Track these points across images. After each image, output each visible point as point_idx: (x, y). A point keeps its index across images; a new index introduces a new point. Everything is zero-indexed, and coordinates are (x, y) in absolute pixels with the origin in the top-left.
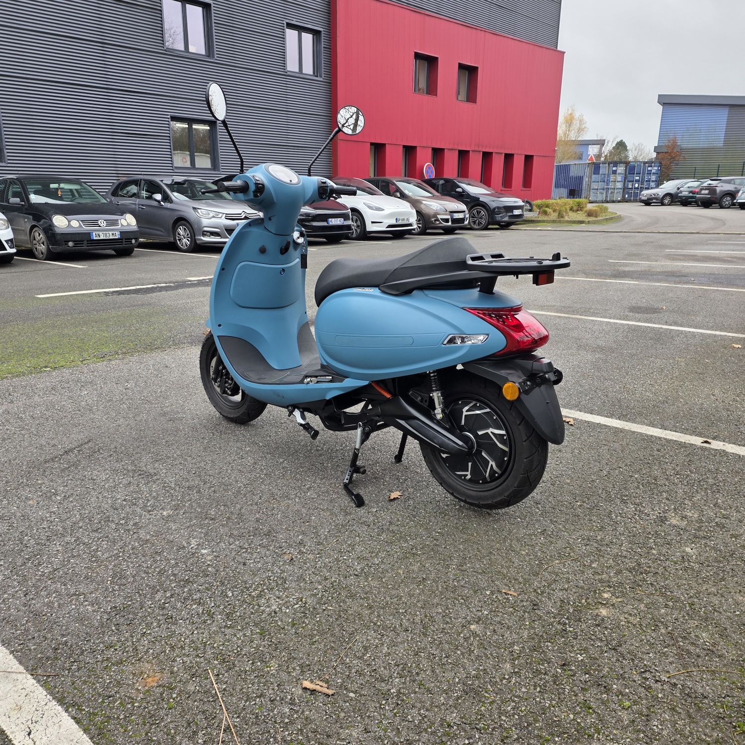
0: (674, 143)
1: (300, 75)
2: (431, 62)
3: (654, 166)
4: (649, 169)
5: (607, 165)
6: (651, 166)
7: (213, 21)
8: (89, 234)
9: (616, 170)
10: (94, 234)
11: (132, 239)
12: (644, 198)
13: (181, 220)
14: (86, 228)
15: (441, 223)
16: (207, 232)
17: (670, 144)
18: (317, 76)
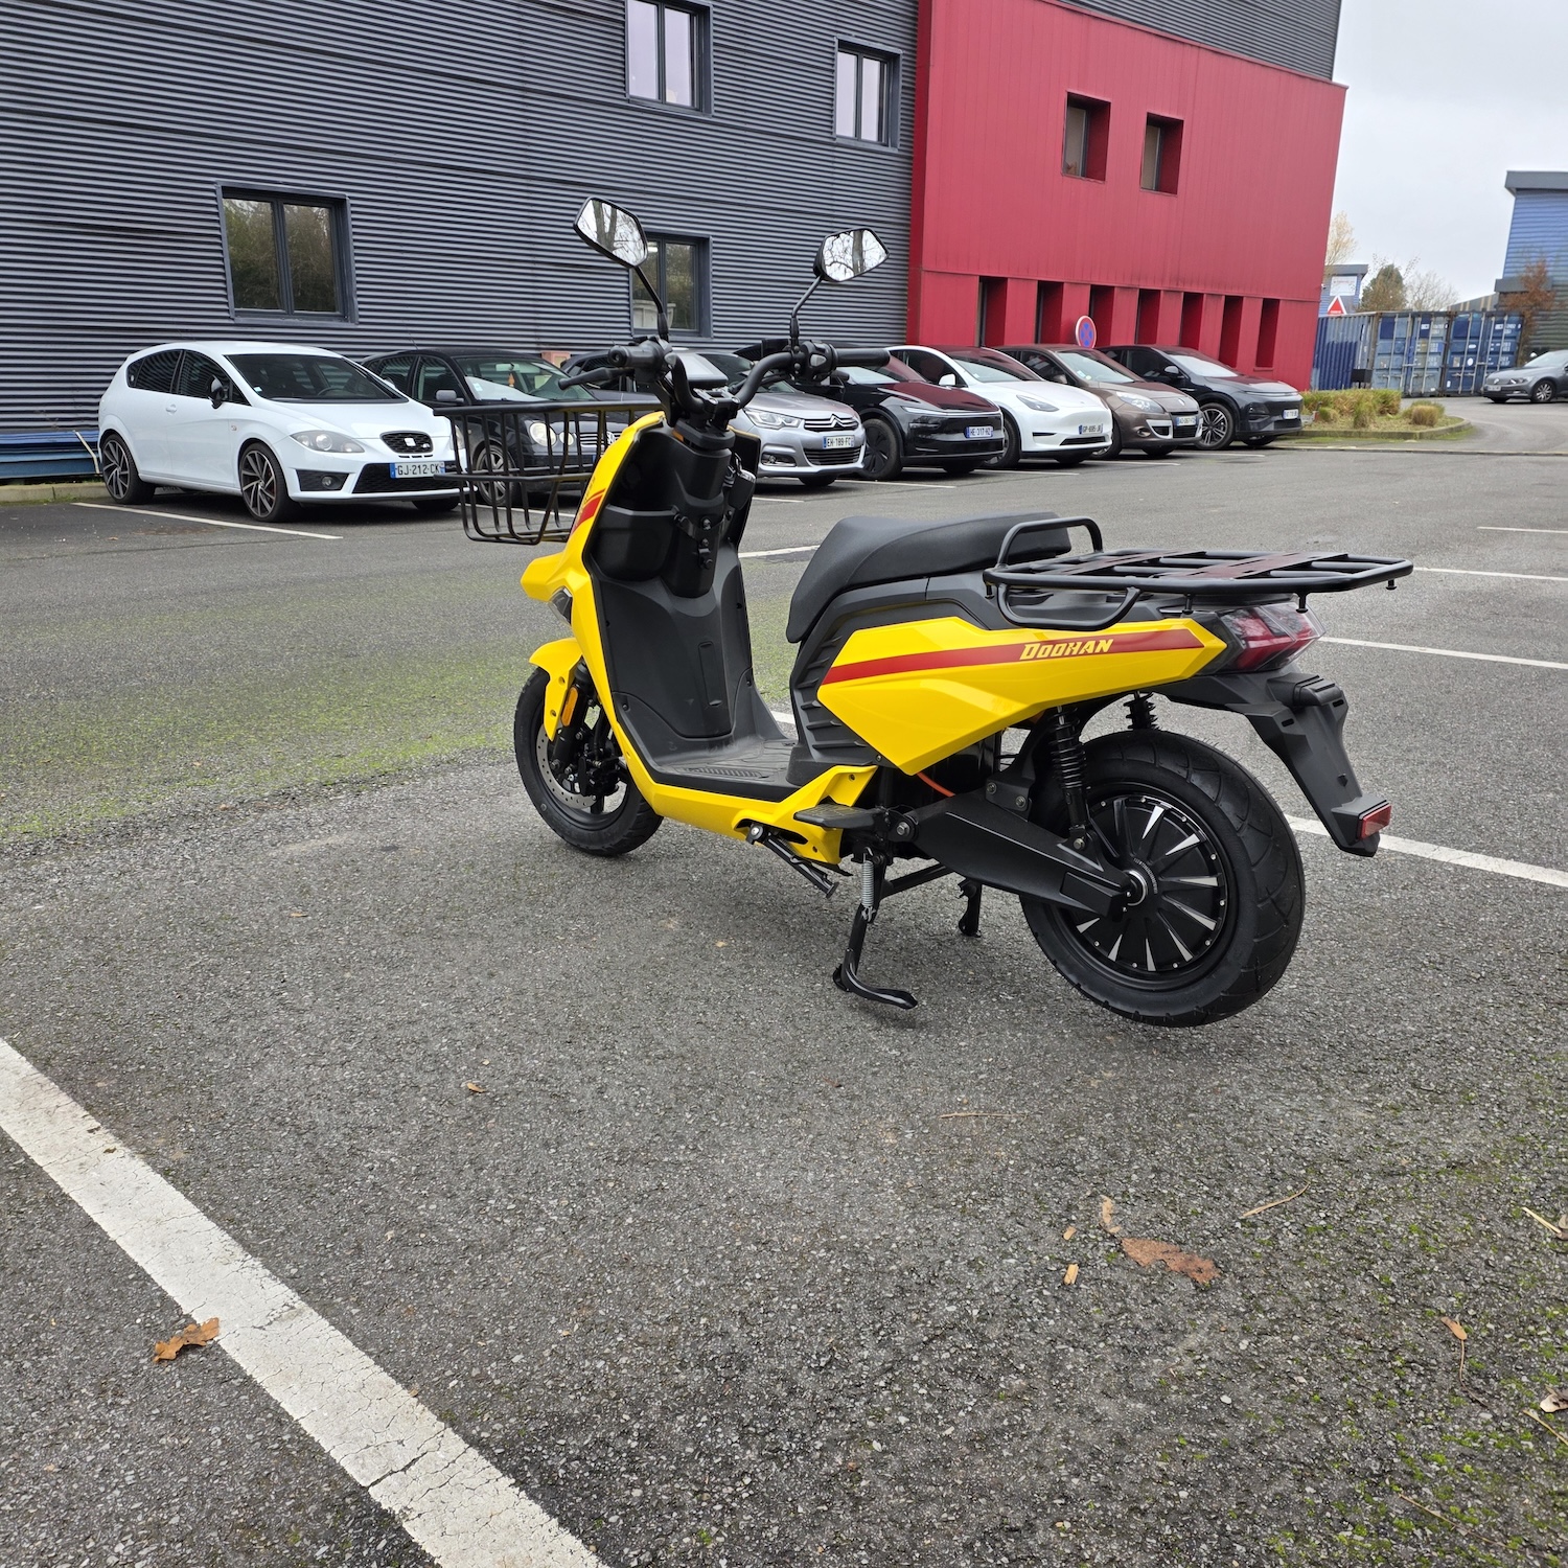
0: (1540, 272)
1: (855, 146)
2: (1091, 113)
3: (1509, 322)
4: (1498, 327)
5: (1409, 319)
6: (1502, 322)
7: (713, 40)
9: (1428, 330)
12: (1492, 388)
15: (1152, 436)
16: (771, 454)
17: (1531, 274)
18: (886, 145)
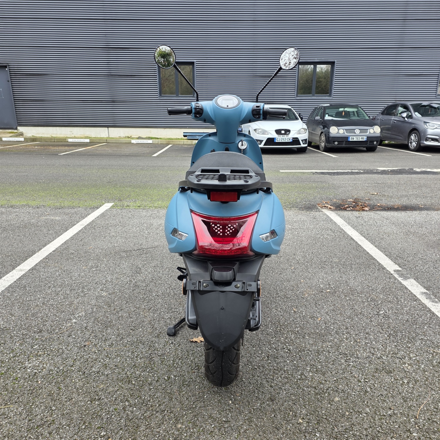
8: (347, 138)
10: (351, 137)
11: (374, 141)
13: (415, 130)
14: (347, 134)
16: (429, 138)
